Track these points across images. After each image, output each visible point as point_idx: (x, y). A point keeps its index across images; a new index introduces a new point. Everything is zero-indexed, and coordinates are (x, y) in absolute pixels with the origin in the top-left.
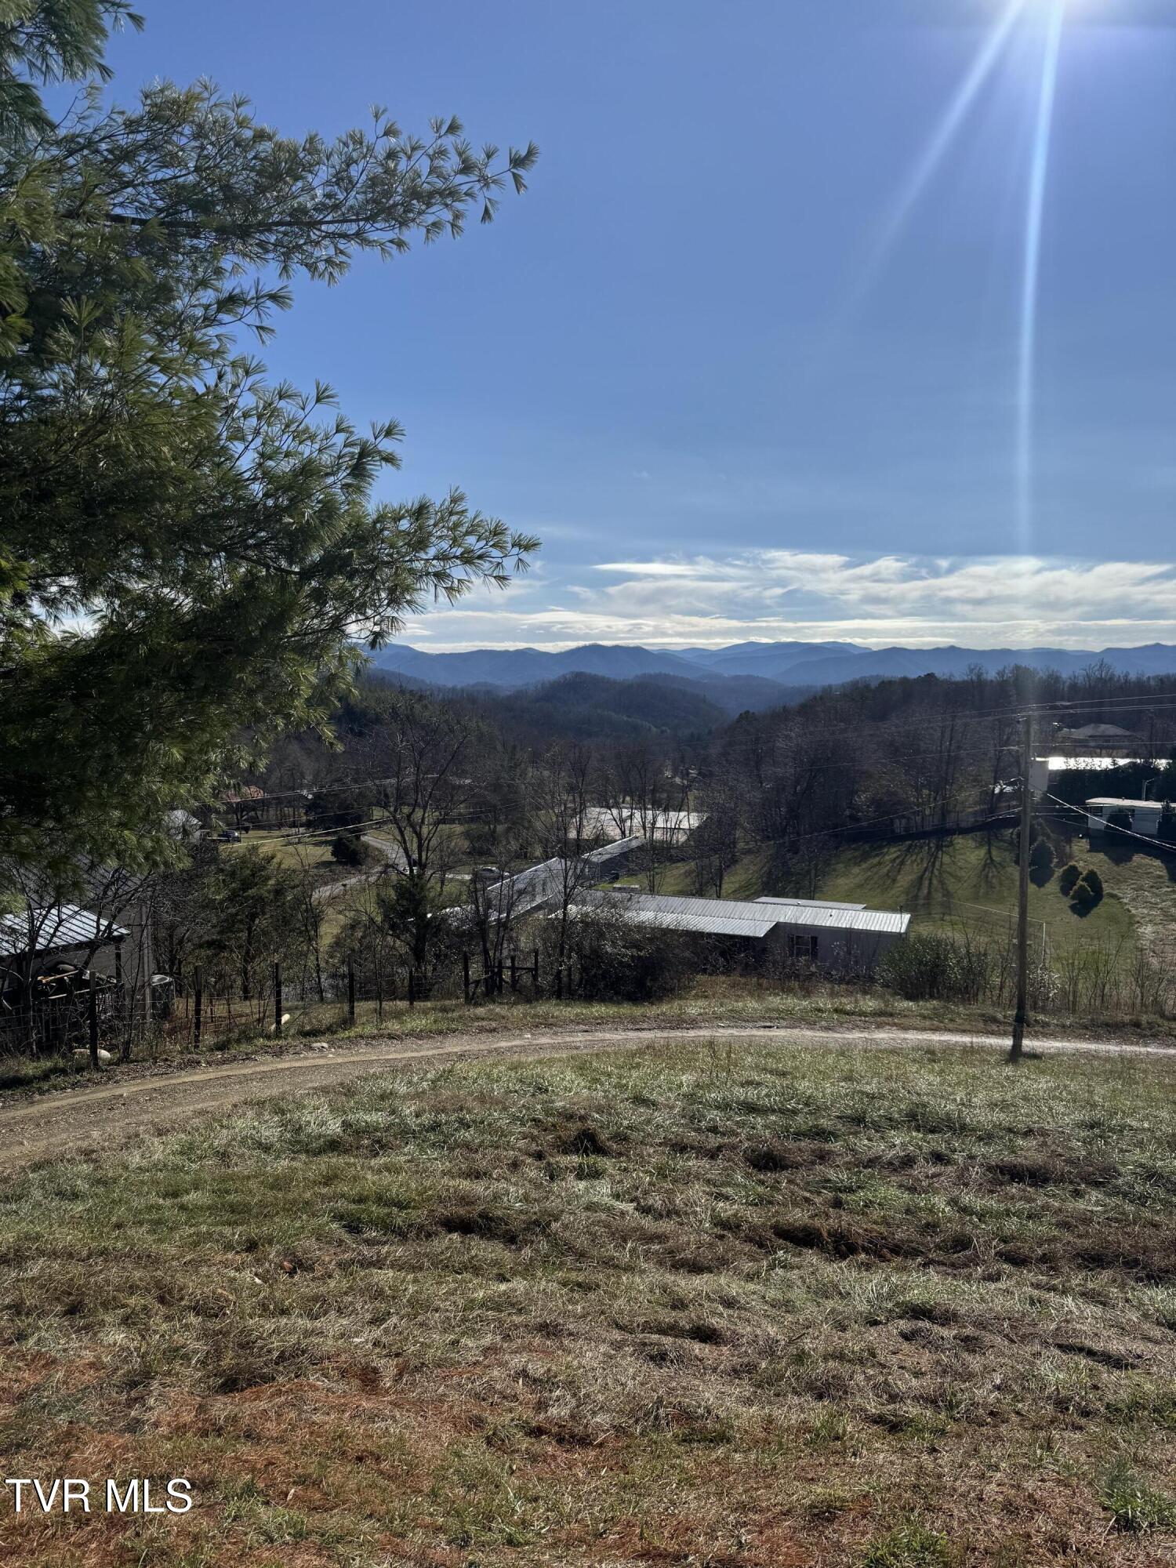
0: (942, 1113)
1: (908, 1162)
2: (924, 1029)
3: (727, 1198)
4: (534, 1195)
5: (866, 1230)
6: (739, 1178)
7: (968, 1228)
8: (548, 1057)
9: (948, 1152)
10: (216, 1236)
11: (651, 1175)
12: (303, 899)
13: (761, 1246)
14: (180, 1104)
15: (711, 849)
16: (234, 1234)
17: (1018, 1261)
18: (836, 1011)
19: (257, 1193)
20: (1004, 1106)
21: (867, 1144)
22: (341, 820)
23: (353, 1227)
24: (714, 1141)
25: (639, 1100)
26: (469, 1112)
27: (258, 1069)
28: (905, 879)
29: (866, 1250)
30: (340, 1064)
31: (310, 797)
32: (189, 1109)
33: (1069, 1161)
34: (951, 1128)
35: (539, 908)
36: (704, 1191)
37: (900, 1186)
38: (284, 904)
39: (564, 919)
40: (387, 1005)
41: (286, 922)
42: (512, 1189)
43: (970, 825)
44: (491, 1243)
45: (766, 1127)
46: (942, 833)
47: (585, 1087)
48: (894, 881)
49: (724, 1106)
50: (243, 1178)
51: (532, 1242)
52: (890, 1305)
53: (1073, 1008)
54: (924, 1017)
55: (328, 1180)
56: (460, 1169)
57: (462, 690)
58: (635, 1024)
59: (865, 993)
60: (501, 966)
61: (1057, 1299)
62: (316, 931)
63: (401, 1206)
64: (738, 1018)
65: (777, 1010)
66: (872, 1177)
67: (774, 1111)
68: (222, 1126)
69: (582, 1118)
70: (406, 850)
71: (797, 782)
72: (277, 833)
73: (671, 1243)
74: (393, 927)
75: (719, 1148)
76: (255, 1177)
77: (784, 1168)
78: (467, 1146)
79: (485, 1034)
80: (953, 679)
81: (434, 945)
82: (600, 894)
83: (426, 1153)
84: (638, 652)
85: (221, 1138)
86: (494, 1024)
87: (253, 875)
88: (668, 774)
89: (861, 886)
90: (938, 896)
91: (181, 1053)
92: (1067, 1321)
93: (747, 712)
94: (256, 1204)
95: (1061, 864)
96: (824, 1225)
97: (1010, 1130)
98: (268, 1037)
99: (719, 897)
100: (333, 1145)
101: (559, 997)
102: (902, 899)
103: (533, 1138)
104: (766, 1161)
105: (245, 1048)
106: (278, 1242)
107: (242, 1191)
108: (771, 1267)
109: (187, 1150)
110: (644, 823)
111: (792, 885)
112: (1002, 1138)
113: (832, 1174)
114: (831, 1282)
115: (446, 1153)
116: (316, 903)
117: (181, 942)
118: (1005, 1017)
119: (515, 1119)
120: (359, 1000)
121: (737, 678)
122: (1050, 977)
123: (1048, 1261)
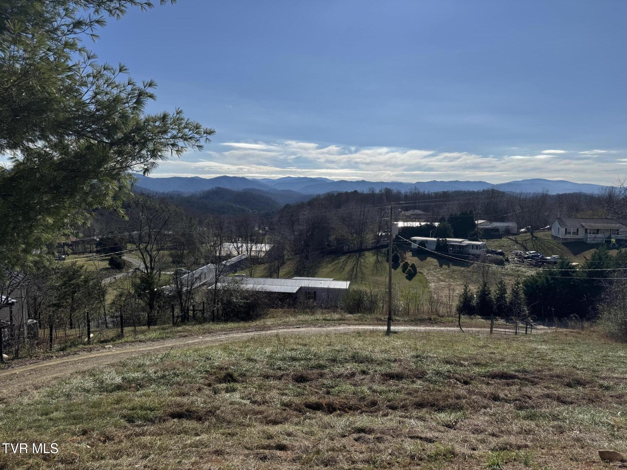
0: (364, 355)
1: (353, 375)
2: (356, 325)
3: (286, 394)
4: (208, 400)
5: (339, 402)
6: (290, 386)
7: (376, 398)
8: (210, 345)
9: (367, 370)
10: (67, 430)
11: (256, 388)
12: (98, 283)
13: (300, 412)
14: (45, 375)
15: (274, 259)
16: (76, 428)
17: (394, 408)
18: (324, 320)
19: (85, 410)
20: (386, 351)
21: (339, 369)
22: (113, 250)
23: (130, 420)
24: (280, 373)
25: (250, 360)
26: (178, 370)
27: (80, 358)
28: (348, 268)
29: (339, 409)
30: (118, 354)
31: (98, 240)
32: (49, 377)
33: (409, 370)
34: (367, 361)
35: (204, 285)
36: (277, 393)
37: (351, 384)
38: (88, 286)
39: (216, 289)
40: (138, 328)
41: (89, 294)
42: (199, 399)
43: (370, 247)
44: (191, 421)
45: (300, 366)
46: (360, 251)
47: (227, 356)
48: (344, 269)
49: (283, 359)
50: (79, 404)
51: (208, 419)
52: (350, 429)
53: (408, 314)
54: (356, 320)
55: (118, 402)
56: (176, 393)
57: (167, 194)
58: (246, 330)
59: (334, 312)
60: (188, 310)
61: (408, 420)
62: (104, 298)
63: (151, 410)
64: (287, 325)
65: (302, 321)
66: (340, 382)
67: (302, 359)
68: (66, 383)
69: (226, 369)
70: (145, 262)
71: (308, 232)
72: (82, 256)
73: (265, 414)
74: (139, 295)
75: (282, 376)
76: (84, 403)
77: (308, 381)
78: (178, 383)
79: (182, 338)
80: (364, 193)
81: (158, 302)
82: (231, 278)
83: (161, 388)
84: (243, 179)
85: (66, 388)
86: (186, 334)
87: (74, 274)
88: (257, 229)
89: (331, 272)
90: (359, 274)
91: (44, 353)
92: (412, 428)
93: (288, 204)
94: (85, 415)
95: (402, 261)
96: (324, 401)
97: (389, 360)
98: (84, 344)
99: (278, 278)
100: (119, 387)
101: (213, 321)
102: (346, 276)
103: (206, 378)
104: (300, 379)
105: (73, 349)
106: (97, 430)
107: (78, 410)
108: (305, 419)
109: (51, 395)
110: (247, 249)
111: (306, 272)
112: (385, 363)
113: (325, 382)
114: (327, 422)
115: (169, 387)
116: (103, 286)
117: (40, 304)
118: (384, 318)
119: (198, 371)
120: (125, 326)
121: (283, 191)
122: (400, 303)
123: (404, 407)
